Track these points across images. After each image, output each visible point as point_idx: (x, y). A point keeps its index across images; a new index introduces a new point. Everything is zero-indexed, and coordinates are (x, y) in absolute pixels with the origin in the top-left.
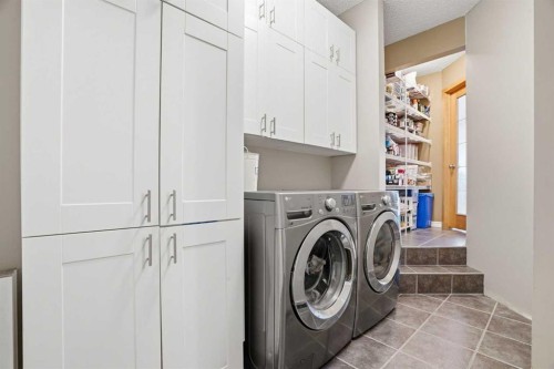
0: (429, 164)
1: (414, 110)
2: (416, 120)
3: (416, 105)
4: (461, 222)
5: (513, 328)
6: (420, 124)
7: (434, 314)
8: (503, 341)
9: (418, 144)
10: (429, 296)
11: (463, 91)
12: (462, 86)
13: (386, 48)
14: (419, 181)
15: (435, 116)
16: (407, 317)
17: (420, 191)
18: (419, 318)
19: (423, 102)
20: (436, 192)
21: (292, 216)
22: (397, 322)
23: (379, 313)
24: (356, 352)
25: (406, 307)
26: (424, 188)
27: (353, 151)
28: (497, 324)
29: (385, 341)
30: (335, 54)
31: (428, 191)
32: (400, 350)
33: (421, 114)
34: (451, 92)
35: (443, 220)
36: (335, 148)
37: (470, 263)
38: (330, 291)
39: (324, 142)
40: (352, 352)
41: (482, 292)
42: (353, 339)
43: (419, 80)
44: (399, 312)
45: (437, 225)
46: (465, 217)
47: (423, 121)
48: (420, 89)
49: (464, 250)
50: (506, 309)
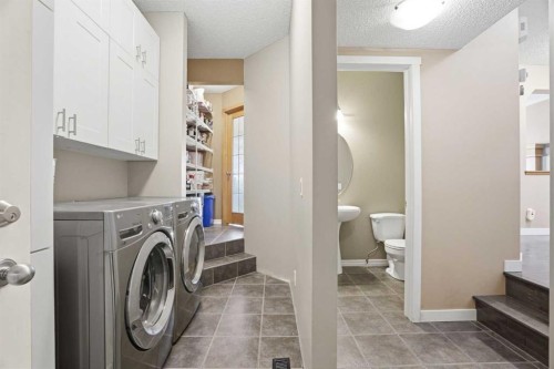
0: (211, 170)
1: (200, 122)
2: (203, 131)
3: (202, 118)
4: (238, 218)
5: (277, 289)
6: (205, 135)
7: (230, 297)
8: (275, 300)
9: (203, 152)
10: (223, 284)
11: (241, 113)
12: (241, 108)
13: (189, 60)
14: (204, 186)
15: (216, 129)
16: (211, 306)
17: (206, 194)
18: (221, 303)
19: (207, 115)
20: (216, 195)
21: (124, 235)
22: (205, 314)
23: (190, 312)
24: (180, 353)
25: (209, 297)
26: (208, 191)
27: (155, 158)
28: (269, 290)
29: (201, 334)
30: (141, 54)
31: (210, 194)
32: (215, 336)
33: (205, 126)
34: (229, 113)
35: (222, 218)
36: (139, 154)
37: (247, 250)
38: (153, 304)
39: (128, 147)
40: (176, 357)
41: (255, 270)
42: (174, 344)
43: (206, 95)
44: (204, 305)
45: (217, 222)
46: (242, 215)
47: (207, 132)
48: (206, 104)
49: (242, 241)
50: (270, 278)
